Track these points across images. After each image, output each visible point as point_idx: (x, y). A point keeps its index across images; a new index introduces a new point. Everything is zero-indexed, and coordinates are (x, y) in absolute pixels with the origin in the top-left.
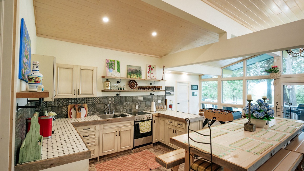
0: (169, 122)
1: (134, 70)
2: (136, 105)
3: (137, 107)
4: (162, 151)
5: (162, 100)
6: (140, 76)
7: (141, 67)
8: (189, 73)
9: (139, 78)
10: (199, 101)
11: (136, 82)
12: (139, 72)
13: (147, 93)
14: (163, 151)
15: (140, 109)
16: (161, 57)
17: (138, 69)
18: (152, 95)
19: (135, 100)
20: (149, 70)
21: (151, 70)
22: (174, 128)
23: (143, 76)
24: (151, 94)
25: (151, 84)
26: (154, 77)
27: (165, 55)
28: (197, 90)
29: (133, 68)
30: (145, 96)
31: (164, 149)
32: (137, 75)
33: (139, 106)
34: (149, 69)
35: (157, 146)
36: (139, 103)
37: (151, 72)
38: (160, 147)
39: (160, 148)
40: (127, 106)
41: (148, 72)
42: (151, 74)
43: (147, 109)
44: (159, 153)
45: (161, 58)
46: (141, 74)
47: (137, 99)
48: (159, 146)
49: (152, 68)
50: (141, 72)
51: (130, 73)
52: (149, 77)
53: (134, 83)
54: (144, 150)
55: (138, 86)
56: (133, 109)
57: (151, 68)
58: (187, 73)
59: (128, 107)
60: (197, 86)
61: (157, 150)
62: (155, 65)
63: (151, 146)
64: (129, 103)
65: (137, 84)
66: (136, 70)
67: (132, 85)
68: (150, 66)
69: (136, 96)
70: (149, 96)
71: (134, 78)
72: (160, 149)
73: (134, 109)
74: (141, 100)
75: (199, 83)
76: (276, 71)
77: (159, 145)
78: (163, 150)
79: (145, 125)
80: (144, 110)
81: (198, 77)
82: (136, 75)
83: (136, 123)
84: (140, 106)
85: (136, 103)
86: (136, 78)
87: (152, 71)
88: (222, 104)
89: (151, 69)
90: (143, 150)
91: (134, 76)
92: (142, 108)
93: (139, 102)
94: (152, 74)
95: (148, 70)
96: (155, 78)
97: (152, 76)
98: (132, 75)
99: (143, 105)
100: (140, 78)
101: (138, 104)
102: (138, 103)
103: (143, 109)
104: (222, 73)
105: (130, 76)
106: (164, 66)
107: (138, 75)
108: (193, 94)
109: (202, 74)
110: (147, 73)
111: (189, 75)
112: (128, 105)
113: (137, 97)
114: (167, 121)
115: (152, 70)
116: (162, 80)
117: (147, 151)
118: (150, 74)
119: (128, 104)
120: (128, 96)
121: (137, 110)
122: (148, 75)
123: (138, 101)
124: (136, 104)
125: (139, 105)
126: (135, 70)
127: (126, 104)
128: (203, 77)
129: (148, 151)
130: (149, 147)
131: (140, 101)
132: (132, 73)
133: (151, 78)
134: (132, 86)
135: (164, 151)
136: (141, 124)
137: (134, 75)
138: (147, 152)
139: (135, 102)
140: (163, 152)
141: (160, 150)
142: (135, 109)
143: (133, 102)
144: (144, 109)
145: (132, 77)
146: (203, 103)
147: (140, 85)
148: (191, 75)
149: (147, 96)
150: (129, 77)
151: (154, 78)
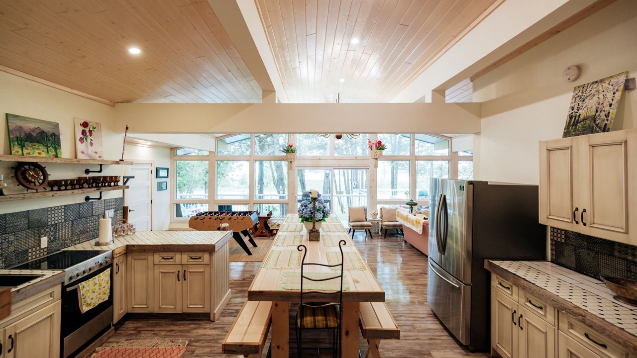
0: (163, 260)
1: (33, 131)
2: (40, 237)
3: (44, 242)
4: (147, 330)
5: (115, 211)
6: (56, 149)
7: (58, 124)
8: (154, 144)
9: (53, 155)
10: (171, 200)
11: (43, 170)
12: (51, 138)
13: (76, 198)
14: (151, 331)
15: (54, 245)
16: (113, 104)
17: (47, 129)
18: (90, 201)
19: (39, 221)
20: (83, 134)
21: (88, 134)
22: (179, 268)
23: (66, 151)
24: (87, 199)
25: (87, 172)
26: (96, 153)
27: (128, 101)
28: (167, 177)
29: (32, 126)
30: (69, 205)
31: (148, 326)
32: (47, 147)
33: (52, 238)
34: (84, 132)
35: (124, 326)
36: (52, 229)
37: (89, 140)
38: (135, 325)
39: (136, 328)
40: (8, 247)
41: (81, 140)
42: (89, 146)
43: (75, 241)
44: (144, 339)
45: (114, 107)
46: (59, 145)
47: (44, 219)
48: (130, 325)
49: (91, 129)
50: (59, 139)
51: (21, 141)
52: (83, 153)
53: (34, 170)
54: (94, 354)
55: (51, 178)
56: (30, 251)
57: (87, 130)
58: (149, 143)
59: (12, 249)
60: (168, 169)
61: (132, 334)
62: (97, 122)
63: (111, 335)
64: (14, 235)
65: (45, 175)
66: (43, 132)
67: (30, 178)
68: (85, 125)
69: (43, 210)
70: (83, 203)
71: (36, 154)
72: (140, 329)
73: (34, 249)
74: (58, 218)
75: (171, 164)
76: (293, 152)
77: (127, 322)
78: (149, 329)
79: (97, 287)
80: (67, 245)
81: (168, 151)
82: (42, 148)
83: (68, 289)
84: (54, 238)
85: (42, 231)
86: (44, 155)
87: (92, 138)
88: (216, 201)
89: (87, 132)
90: (92, 354)
91: (37, 151)
92: (60, 242)
93: (52, 225)
94: (91, 144)
95: (79, 135)
96: (100, 157)
97: (91, 150)
98: (30, 148)
99: (65, 232)
100: (56, 156)
101: (47, 232)
102: (48, 230)
103: (65, 243)
104: (216, 147)
105: (20, 150)
106: (127, 128)
107: (51, 148)
108: (160, 187)
109: (175, 146)
110: (78, 143)
111: (152, 146)
112: (11, 243)
113: (46, 213)
114: (157, 258)
115: (91, 135)
116: (122, 160)
117: (103, 351)
118: (86, 146)
119: (12, 238)
120: (10, 214)
121: (45, 250)
122: (80, 147)
123: (50, 223)
124: (42, 234)
125: (52, 234)
126: (38, 131)
127: (5, 239)
128: (179, 152)
129: (108, 348)
130: (105, 338)
131: (56, 222)
132: (26, 141)
133: (88, 155)
134: (30, 182)
135: (153, 329)
136: (86, 286)
137: (36, 147)
138: (107, 353)
139: (38, 227)
140: (153, 332)
141: (139, 332)
142: (38, 248)
143: (29, 229)
144: (68, 242)
145: (29, 154)
146: (178, 203)
147: (54, 175)
148: (157, 146)
149: (75, 204)
150: (18, 152)
151: (96, 156)
